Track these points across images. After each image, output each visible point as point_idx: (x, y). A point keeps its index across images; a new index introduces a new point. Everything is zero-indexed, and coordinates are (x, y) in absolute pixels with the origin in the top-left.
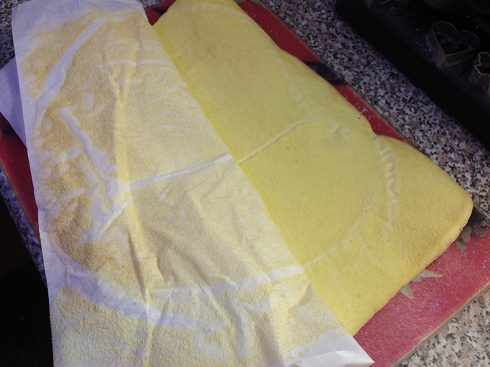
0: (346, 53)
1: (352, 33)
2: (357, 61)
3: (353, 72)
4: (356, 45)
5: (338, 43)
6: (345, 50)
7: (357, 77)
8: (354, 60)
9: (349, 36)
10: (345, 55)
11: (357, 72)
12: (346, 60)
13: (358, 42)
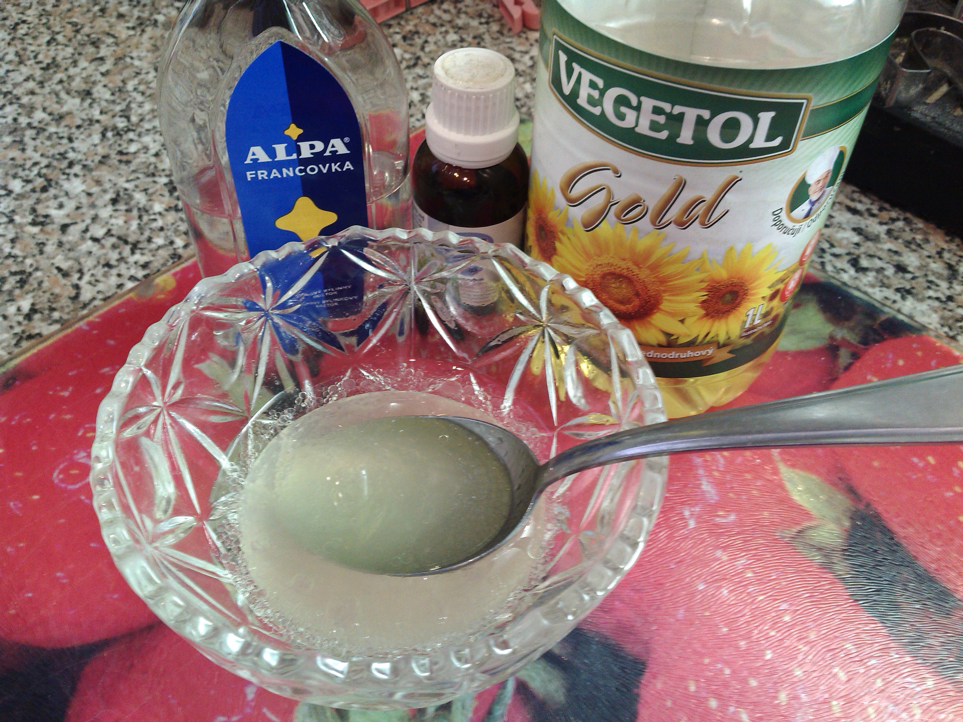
0: (879, 254)
1: (864, 199)
2: (920, 268)
3: (930, 302)
4: (892, 227)
5: (844, 229)
6: (870, 244)
7: (947, 314)
8: (910, 269)
9: (859, 207)
10: (880, 259)
11: (938, 299)
12: (890, 271)
13: (893, 220)
